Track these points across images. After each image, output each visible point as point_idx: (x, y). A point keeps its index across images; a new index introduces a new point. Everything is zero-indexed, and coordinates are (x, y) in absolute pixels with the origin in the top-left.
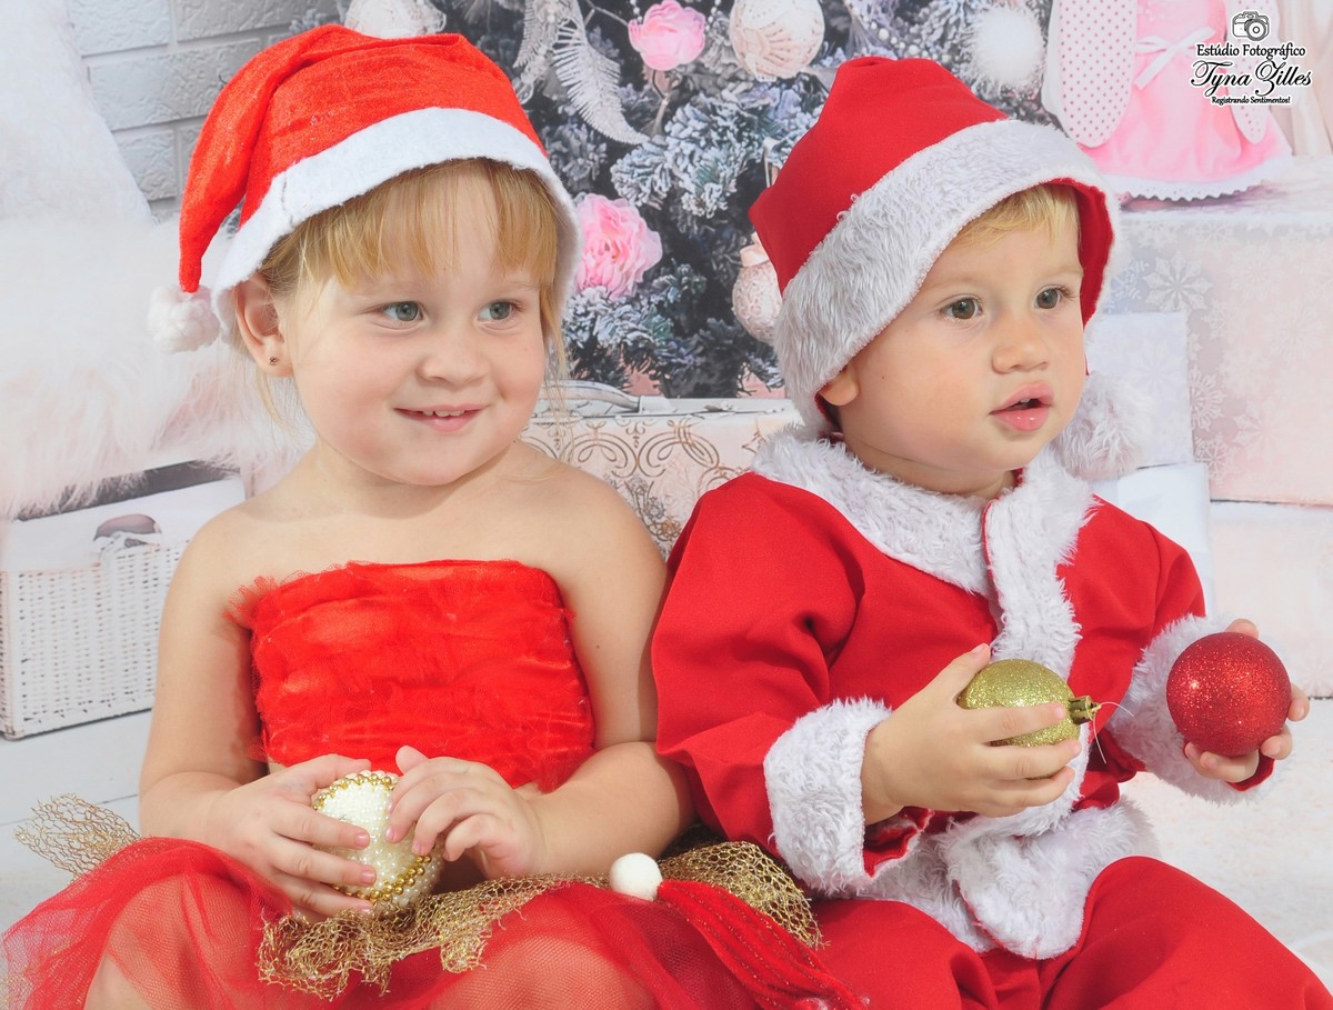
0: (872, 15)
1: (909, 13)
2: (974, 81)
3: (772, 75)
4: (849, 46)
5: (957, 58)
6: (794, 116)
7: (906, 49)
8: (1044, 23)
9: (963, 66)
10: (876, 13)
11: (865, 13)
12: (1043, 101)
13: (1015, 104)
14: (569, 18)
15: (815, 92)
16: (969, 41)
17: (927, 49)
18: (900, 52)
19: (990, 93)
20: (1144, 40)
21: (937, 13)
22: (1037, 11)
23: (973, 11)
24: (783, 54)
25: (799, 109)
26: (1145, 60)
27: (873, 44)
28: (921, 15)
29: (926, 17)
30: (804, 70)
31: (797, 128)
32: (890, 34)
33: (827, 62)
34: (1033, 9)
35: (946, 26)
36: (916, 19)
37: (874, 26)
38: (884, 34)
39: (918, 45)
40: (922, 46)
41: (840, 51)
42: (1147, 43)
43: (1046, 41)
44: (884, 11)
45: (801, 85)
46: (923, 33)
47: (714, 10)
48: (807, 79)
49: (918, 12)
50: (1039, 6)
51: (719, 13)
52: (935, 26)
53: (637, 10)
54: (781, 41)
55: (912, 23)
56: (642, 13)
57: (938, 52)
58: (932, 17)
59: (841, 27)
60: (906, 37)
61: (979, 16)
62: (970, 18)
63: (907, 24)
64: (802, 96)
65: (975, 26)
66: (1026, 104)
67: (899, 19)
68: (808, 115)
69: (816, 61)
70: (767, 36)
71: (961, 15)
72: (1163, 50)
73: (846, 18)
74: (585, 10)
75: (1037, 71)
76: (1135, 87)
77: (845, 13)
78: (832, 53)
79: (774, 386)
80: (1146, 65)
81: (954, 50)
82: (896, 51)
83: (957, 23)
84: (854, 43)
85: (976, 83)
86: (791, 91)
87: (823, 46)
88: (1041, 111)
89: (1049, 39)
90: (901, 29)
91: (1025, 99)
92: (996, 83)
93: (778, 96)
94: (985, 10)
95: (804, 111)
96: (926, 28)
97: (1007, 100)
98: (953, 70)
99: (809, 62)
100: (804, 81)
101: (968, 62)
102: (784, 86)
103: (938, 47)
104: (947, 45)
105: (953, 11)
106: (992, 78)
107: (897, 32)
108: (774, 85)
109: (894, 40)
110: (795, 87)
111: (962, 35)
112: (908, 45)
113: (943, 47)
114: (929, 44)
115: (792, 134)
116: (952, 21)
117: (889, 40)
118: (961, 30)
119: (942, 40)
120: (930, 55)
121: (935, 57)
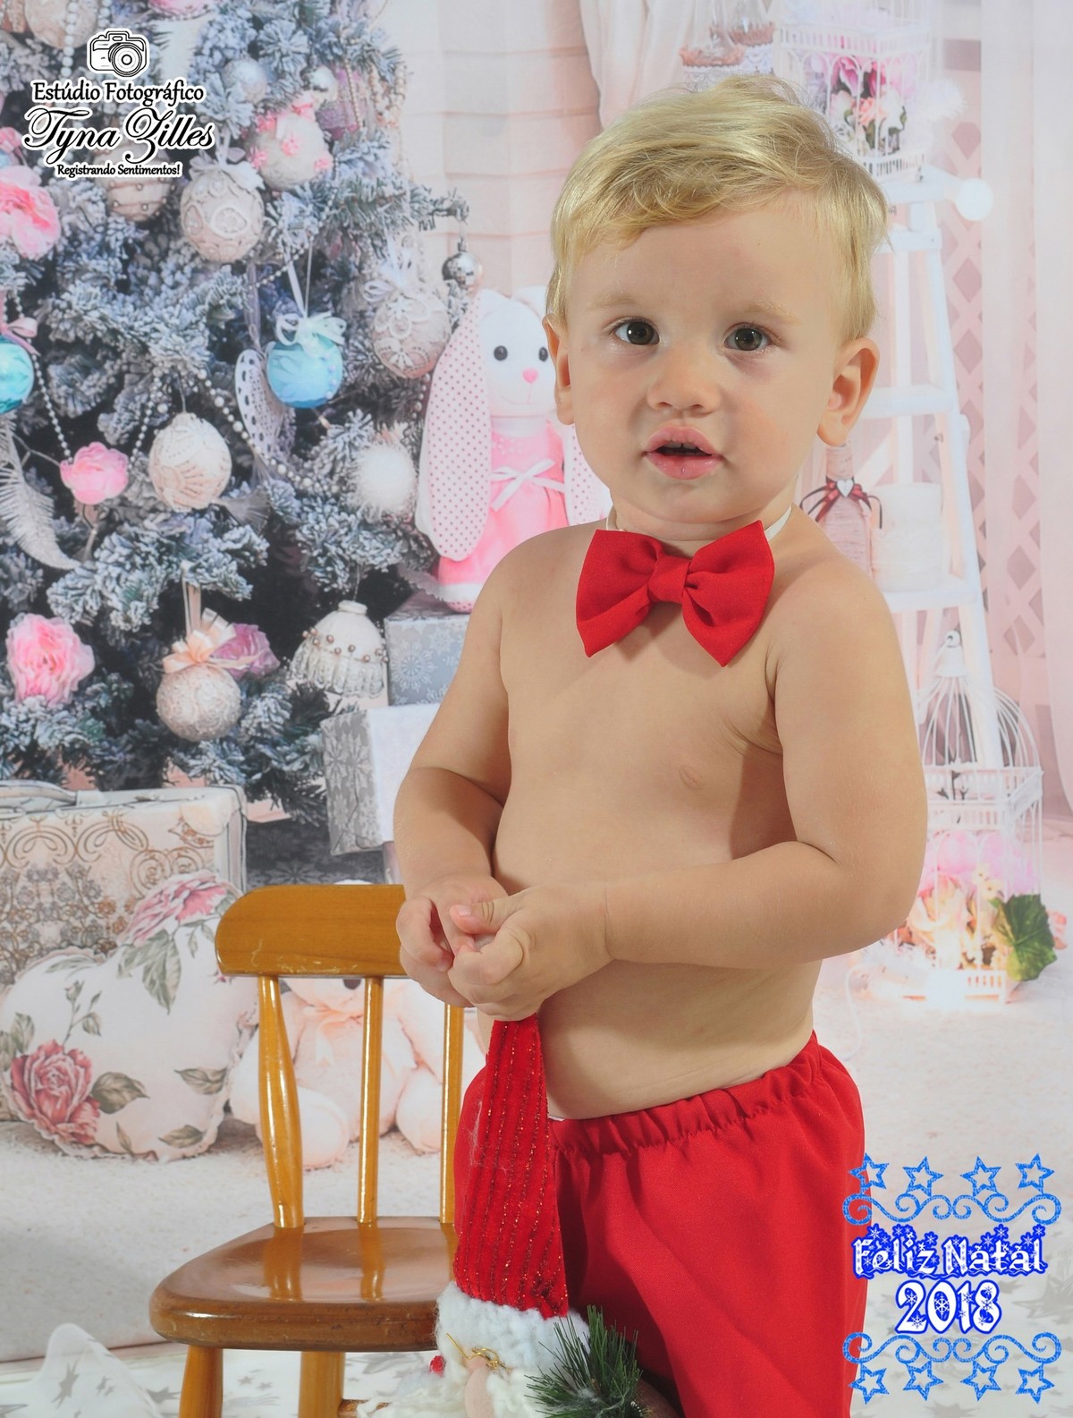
0: (272, 454)
1: (303, 451)
2: (359, 507)
3: (187, 506)
4: (253, 480)
5: (344, 488)
6: (207, 541)
7: (301, 482)
8: (416, 458)
9: (349, 495)
10: (275, 451)
11: (265, 451)
12: (417, 523)
13: (393, 526)
14: (7, 460)
15: (224, 520)
16: (354, 474)
17: (319, 481)
18: (296, 484)
19: (373, 517)
20: (499, 470)
21: (327, 451)
22: (410, 447)
23: (356, 449)
24: (196, 488)
25: (211, 535)
26: (499, 487)
27: (273, 477)
28: (313, 452)
29: (318, 454)
30: (214, 501)
31: (210, 551)
32: (288, 469)
33: (234, 494)
34: (406, 446)
35: (335, 461)
36: (309, 456)
37: (274, 462)
38: (282, 469)
39: (311, 478)
40: (315, 478)
41: (245, 484)
42: (501, 473)
43: (417, 472)
44: (282, 449)
45: (213, 514)
46: (316, 468)
47: (135, 451)
48: (217, 509)
49: (310, 450)
50: (411, 444)
51: (140, 453)
52: (326, 461)
53: (67, 452)
54: (193, 477)
55: (306, 459)
56: (73, 455)
57: (328, 483)
58: (322, 454)
59: (246, 464)
60: (301, 472)
61: (362, 452)
62: (354, 454)
63: (301, 460)
64: (214, 523)
65: (359, 461)
66: (403, 526)
67: (295, 456)
68: (219, 540)
69: (225, 493)
70: (182, 473)
71: (347, 452)
72: (513, 479)
73: (250, 456)
74: (21, 453)
75: (411, 498)
76: (491, 510)
77: (248, 452)
78: (238, 486)
79: (195, 776)
80: (500, 490)
81: (342, 481)
82: (293, 483)
83: (344, 459)
84: (257, 478)
85: (361, 510)
86: (203, 520)
87: (230, 481)
88: (415, 532)
89: (421, 470)
90: (296, 464)
91: (402, 522)
92: (378, 509)
93: (192, 525)
94: (367, 447)
95: (215, 537)
96: (318, 463)
97: (387, 523)
98: (342, 499)
99: (219, 493)
100: (215, 511)
101: (353, 491)
102: (197, 515)
103: (328, 479)
104: (336, 478)
105: (340, 449)
106: (374, 505)
107: (293, 468)
108: (189, 514)
109: (291, 474)
110: (207, 516)
111: (348, 469)
112: (303, 478)
113: (331, 478)
114: (320, 477)
115: (205, 557)
116: (339, 457)
117: (286, 474)
118: (347, 465)
119: (331, 474)
120: (322, 486)
121: (326, 488)
